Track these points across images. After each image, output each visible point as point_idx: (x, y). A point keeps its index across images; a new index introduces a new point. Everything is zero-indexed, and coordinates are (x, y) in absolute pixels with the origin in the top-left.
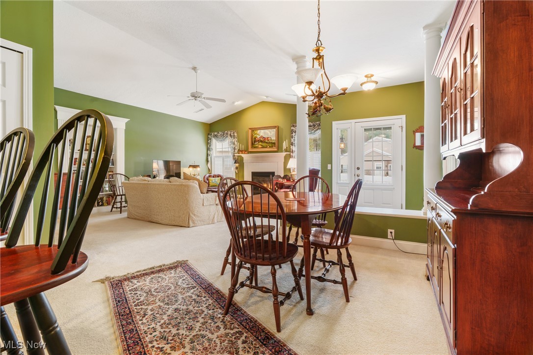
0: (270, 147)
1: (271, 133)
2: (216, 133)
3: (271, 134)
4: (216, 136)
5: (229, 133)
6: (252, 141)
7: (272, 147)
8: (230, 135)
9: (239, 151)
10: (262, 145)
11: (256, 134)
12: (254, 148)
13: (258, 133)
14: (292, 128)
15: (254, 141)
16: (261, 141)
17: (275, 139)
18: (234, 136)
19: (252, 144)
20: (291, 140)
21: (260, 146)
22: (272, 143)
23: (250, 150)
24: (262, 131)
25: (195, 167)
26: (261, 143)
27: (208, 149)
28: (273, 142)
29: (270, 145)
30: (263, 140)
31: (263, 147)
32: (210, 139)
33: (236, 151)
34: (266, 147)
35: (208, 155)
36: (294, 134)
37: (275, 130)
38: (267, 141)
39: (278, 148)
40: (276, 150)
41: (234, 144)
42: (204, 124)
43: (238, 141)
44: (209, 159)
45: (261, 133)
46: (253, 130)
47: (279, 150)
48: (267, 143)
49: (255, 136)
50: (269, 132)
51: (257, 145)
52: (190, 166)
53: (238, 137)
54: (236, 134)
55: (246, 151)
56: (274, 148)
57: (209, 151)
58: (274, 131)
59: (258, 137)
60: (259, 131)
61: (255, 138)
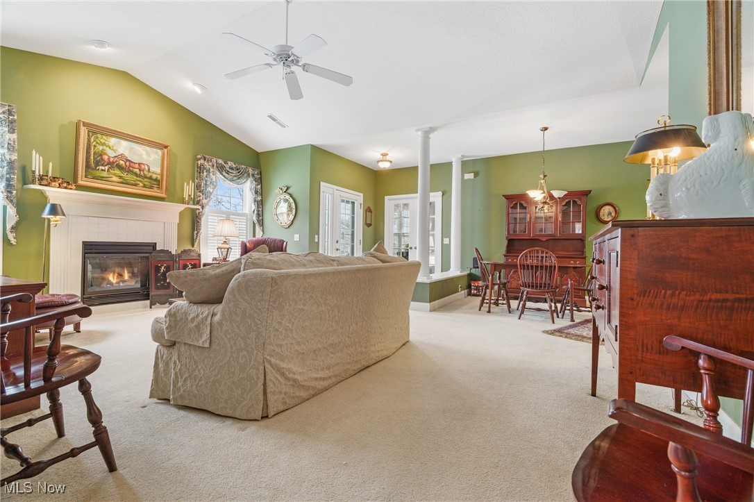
0: (144, 186)
1: (148, 155)
3: (151, 159)
6: (88, 152)
7: (151, 187)
10: (120, 177)
11: (104, 144)
12: (95, 178)
13: (111, 144)
15: (96, 163)
16: (120, 167)
17: (159, 171)
19: (88, 166)
21: (115, 179)
22: (150, 178)
23: (80, 182)
24: (124, 144)
26: (117, 172)
28: (154, 176)
29: (147, 182)
30: (125, 167)
31: (126, 183)
34: (136, 185)
36: (205, 174)
37: (160, 152)
38: (137, 171)
39: (167, 193)
40: (163, 195)
45: (119, 148)
46: (94, 130)
47: (172, 196)
48: (136, 174)
49: (101, 148)
50: (144, 153)
51: (105, 174)
56: (156, 189)
58: (157, 153)
59: (112, 154)
60: (112, 139)
61: (101, 154)
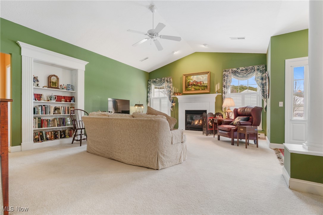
0: (202, 89)
2: (154, 80)
3: (204, 79)
4: (155, 82)
5: (166, 79)
6: (186, 83)
7: (204, 89)
8: (167, 80)
9: (174, 94)
10: (194, 88)
11: (189, 79)
12: (188, 90)
13: (191, 78)
14: (224, 73)
15: (188, 85)
16: (194, 85)
17: (207, 82)
18: (170, 81)
19: (186, 87)
20: (222, 84)
21: (193, 89)
22: (204, 86)
23: (184, 93)
24: (195, 77)
25: (139, 105)
26: (194, 87)
27: (148, 92)
28: (205, 85)
29: (203, 87)
30: (196, 84)
31: (196, 90)
32: (150, 85)
33: (172, 93)
34: (199, 90)
35: (147, 97)
36: (226, 78)
37: (207, 75)
38: (199, 85)
39: (210, 91)
40: (208, 92)
41: (170, 87)
42: (145, 73)
43: (173, 86)
44: (149, 100)
45: (194, 78)
46: (187, 76)
47: (212, 91)
48: (199, 86)
49: (189, 80)
50: (201, 77)
51: (190, 89)
52: (136, 105)
53: (173, 83)
54: (171, 80)
55: (181, 93)
56: (206, 90)
57: (149, 94)
58: (206, 76)
59: (192, 81)
60: (192, 77)
61: (189, 83)
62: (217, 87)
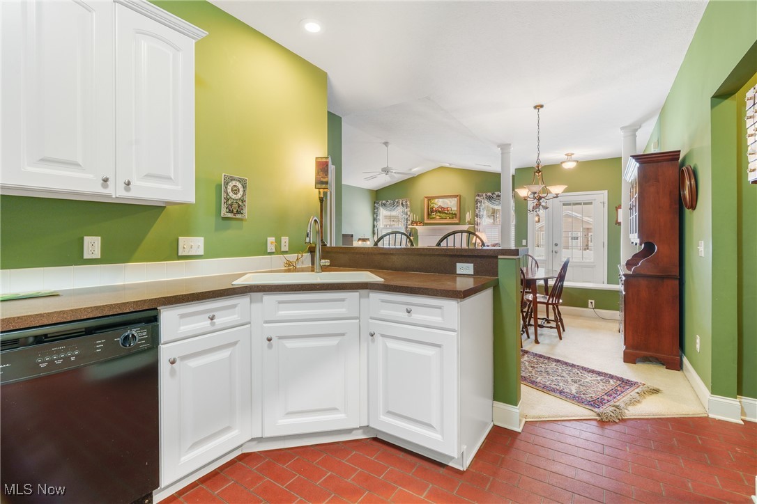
0: (450, 218)
1: (451, 202)
2: (384, 202)
3: (452, 204)
4: (384, 205)
5: (401, 202)
6: (428, 209)
7: (453, 218)
8: (402, 204)
9: (413, 223)
10: (440, 216)
11: (433, 203)
12: (431, 219)
13: (435, 202)
14: (477, 198)
15: (431, 212)
16: (440, 212)
17: (455, 209)
18: (407, 205)
19: (429, 214)
20: (475, 211)
21: (438, 217)
22: (452, 214)
23: (426, 222)
24: (441, 200)
25: (364, 240)
26: (439, 214)
27: (375, 220)
28: (454, 212)
29: (450, 216)
30: (442, 211)
31: (442, 218)
32: (377, 208)
33: (409, 222)
34: (446, 219)
35: (374, 226)
36: (479, 204)
37: (456, 199)
38: (446, 211)
39: (460, 221)
40: (457, 222)
41: (406, 214)
42: (370, 191)
43: (411, 211)
44: (376, 231)
45: (439, 203)
46: (429, 199)
48: (446, 213)
49: (432, 205)
50: (449, 202)
51: (434, 216)
52: (360, 239)
53: (411, 207)
54: (408, 203)
55: (421, 223)
56: (455, 219)
57: (375, 222)
58: (454, 200)
59: (436, 206)
60: (436, 200)
61: (432, 208)
62: (468, 216)
